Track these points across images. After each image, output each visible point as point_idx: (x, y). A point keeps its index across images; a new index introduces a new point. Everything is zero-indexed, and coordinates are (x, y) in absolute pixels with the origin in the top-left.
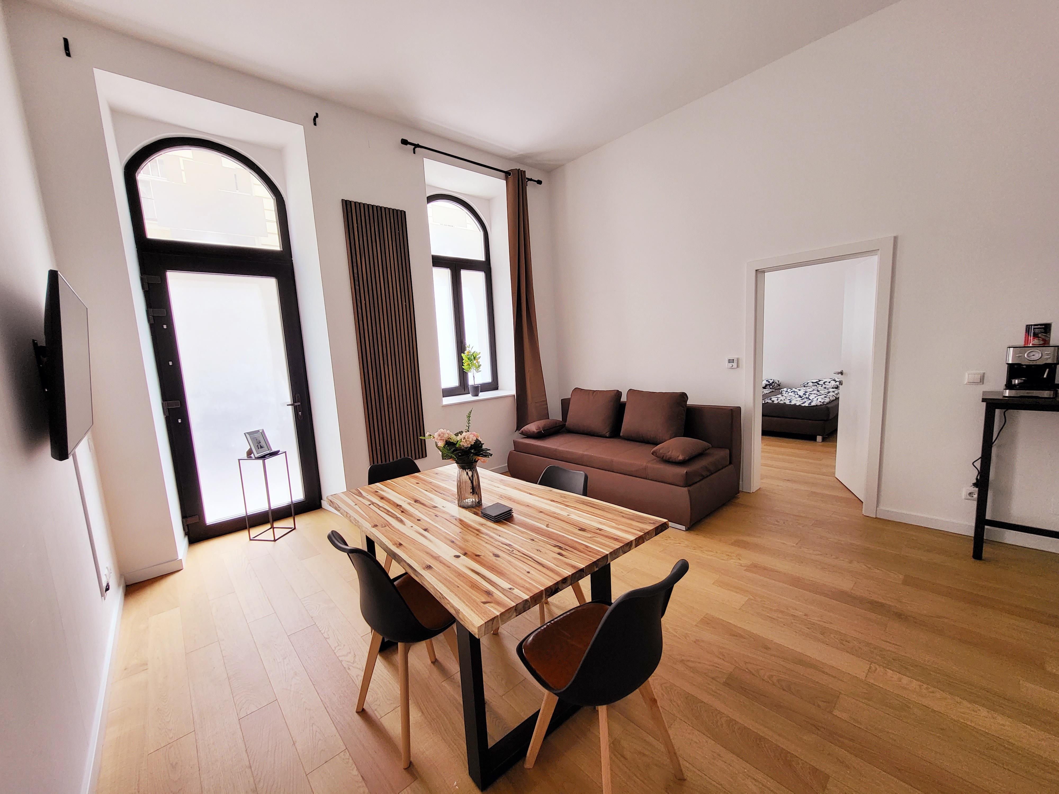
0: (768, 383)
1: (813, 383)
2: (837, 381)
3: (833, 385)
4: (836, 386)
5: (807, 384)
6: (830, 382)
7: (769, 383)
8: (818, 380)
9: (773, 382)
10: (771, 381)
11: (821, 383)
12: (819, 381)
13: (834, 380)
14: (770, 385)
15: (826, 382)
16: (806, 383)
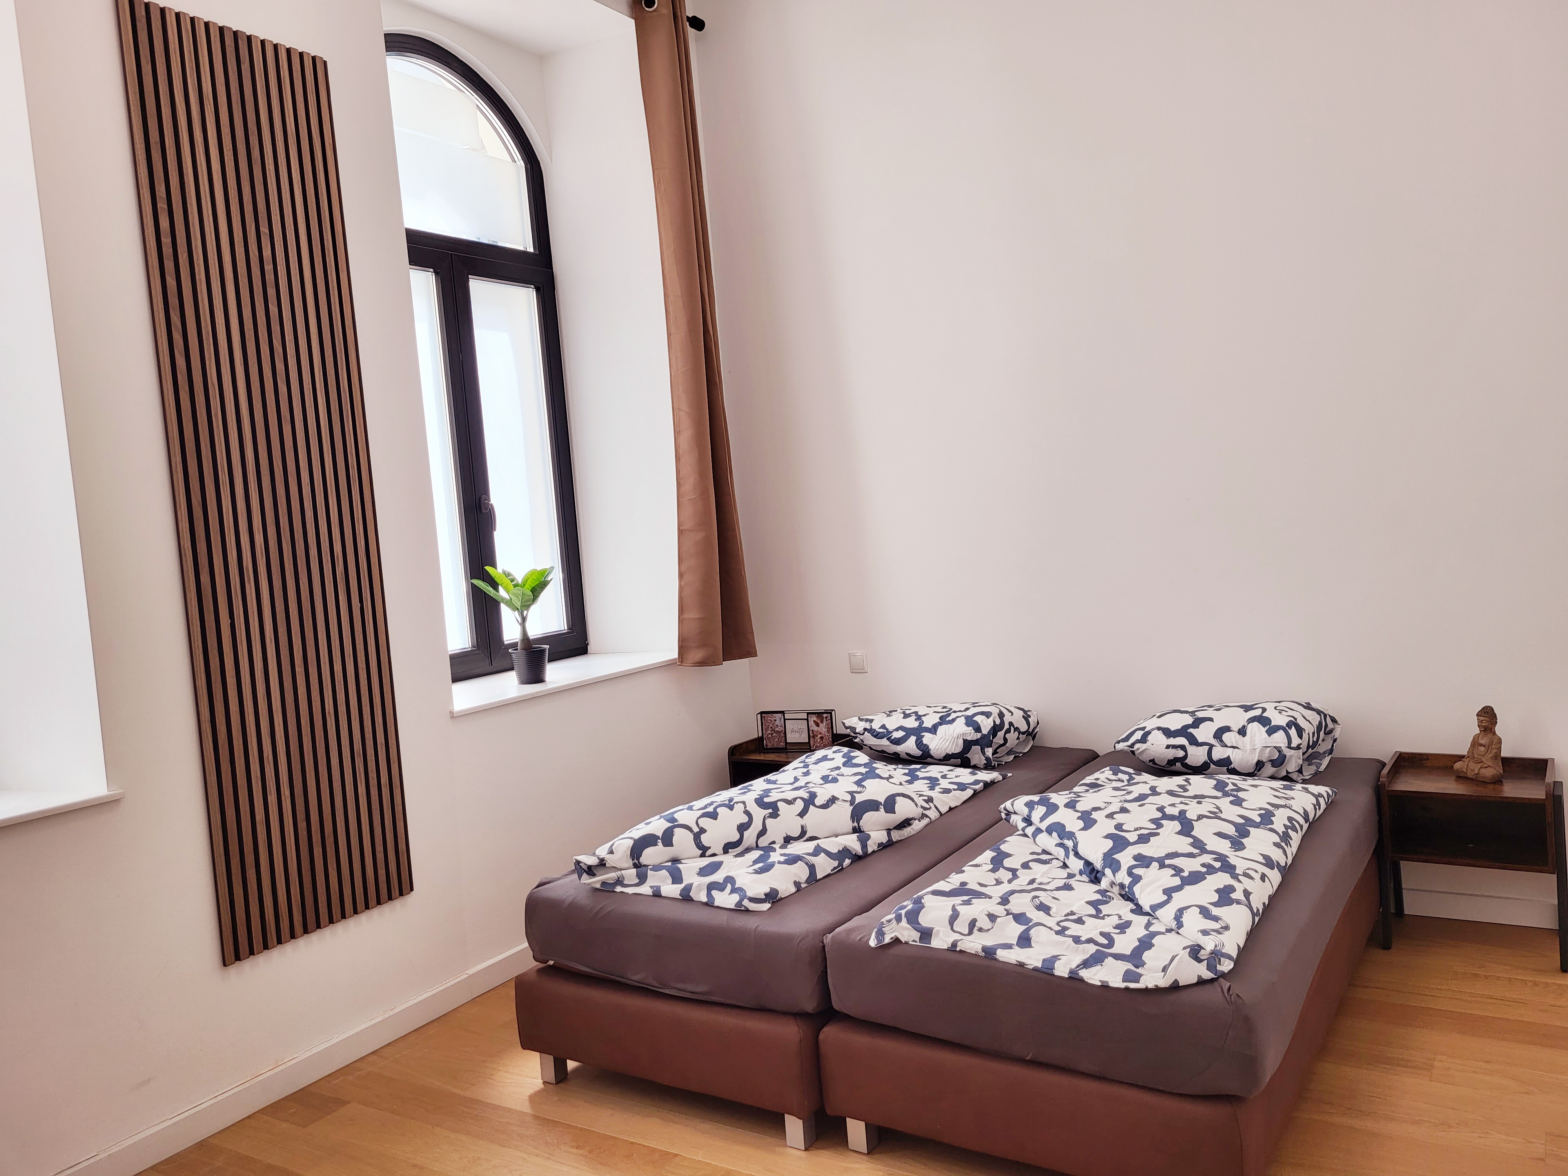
0: (973, 736)
1: (1168, 733)
2: (1277, 728)
3: (1259, 746)
4: (1276, 755)
5: (1143, 740)
6: (1242, 732)
7: (979, 735)
8: (1189, 720)
9: (995, 729)
10: (986, 724)
11: (1204, 733)
12: (1198, 722)
13: (1263, 720)
14: (984, 742)
15: (1227, 729)
16: (1138, 735)
